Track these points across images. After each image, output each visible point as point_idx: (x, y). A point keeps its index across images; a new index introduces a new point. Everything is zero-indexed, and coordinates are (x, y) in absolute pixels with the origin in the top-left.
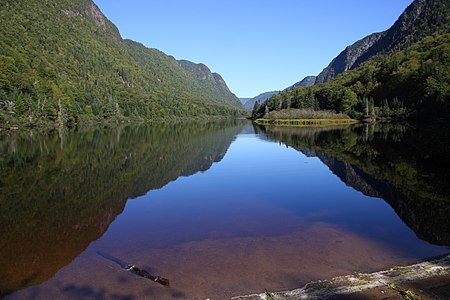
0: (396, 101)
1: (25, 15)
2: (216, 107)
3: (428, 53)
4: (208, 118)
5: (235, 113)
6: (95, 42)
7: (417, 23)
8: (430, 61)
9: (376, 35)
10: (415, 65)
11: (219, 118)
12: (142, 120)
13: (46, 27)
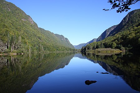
0: (129, 45)
1: (11, 20)
2: (68, 48)
3: (137, 31)
4: (67, 52)
5: (74, 50)
6: (31, 28)
7: (128, 22)
8: (138, 34)
9: (115, 26)
10: (134, 35)
11: (70, 52)
12: (48, 52)
13: (17, 24)
